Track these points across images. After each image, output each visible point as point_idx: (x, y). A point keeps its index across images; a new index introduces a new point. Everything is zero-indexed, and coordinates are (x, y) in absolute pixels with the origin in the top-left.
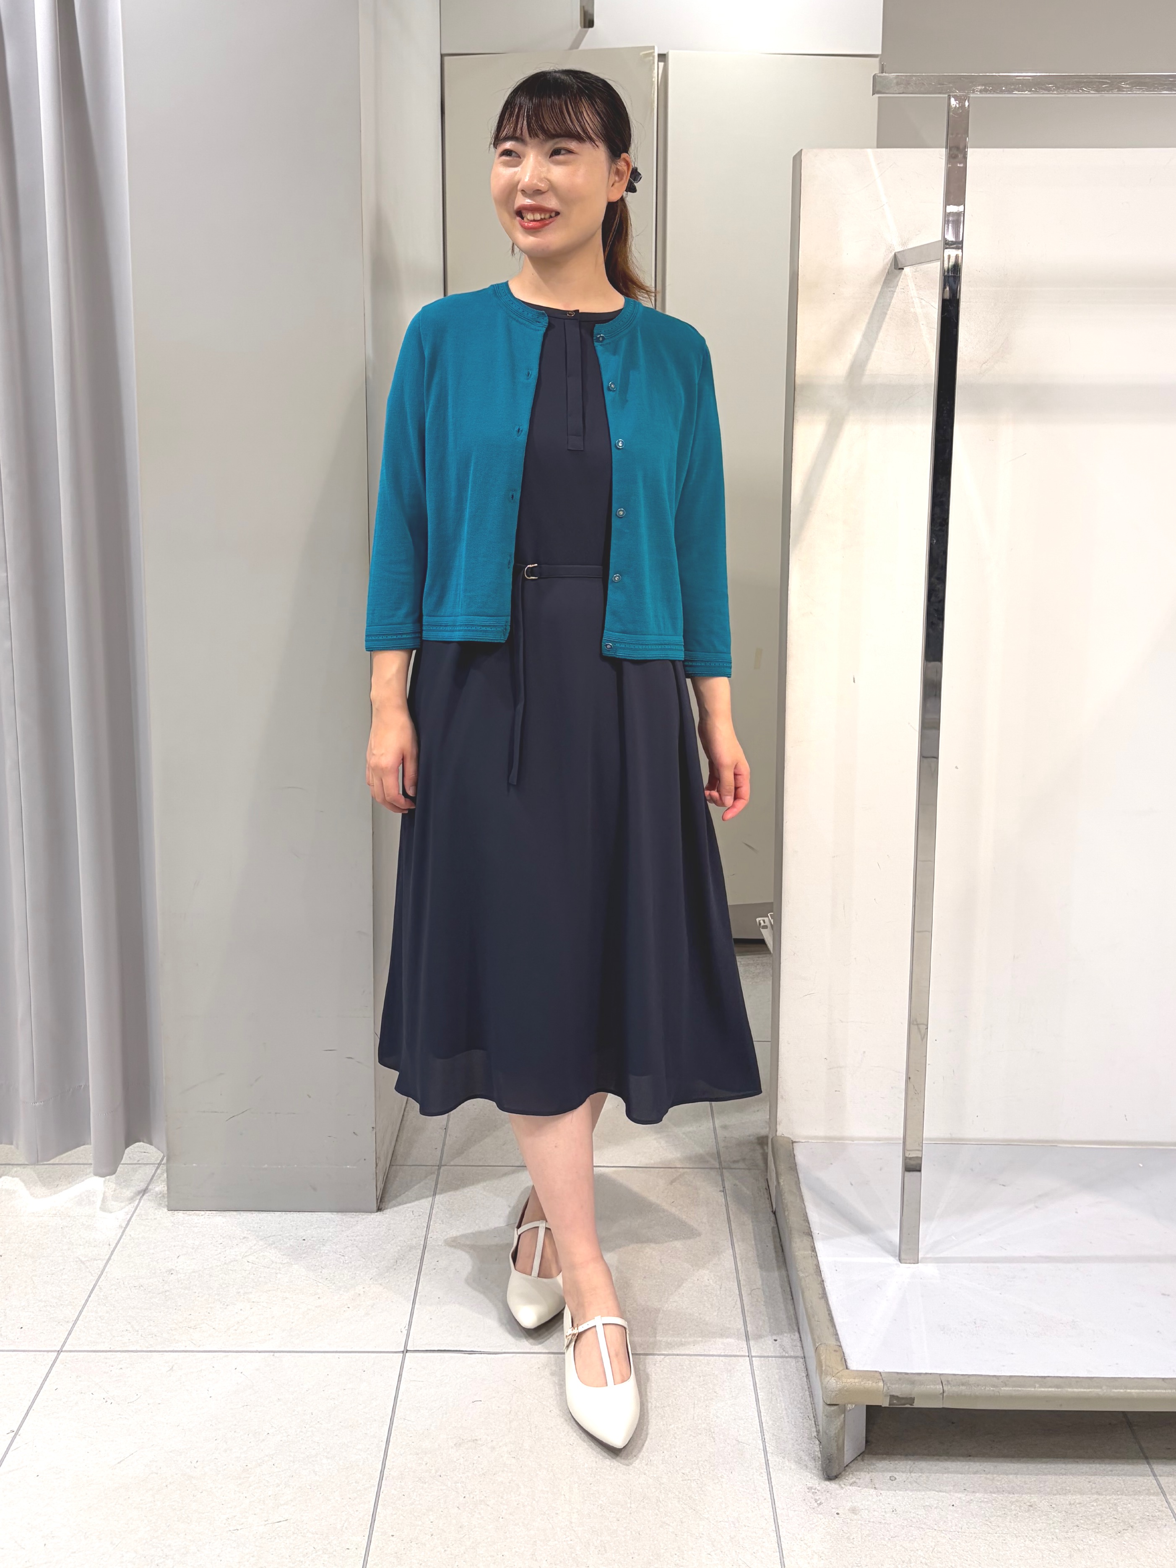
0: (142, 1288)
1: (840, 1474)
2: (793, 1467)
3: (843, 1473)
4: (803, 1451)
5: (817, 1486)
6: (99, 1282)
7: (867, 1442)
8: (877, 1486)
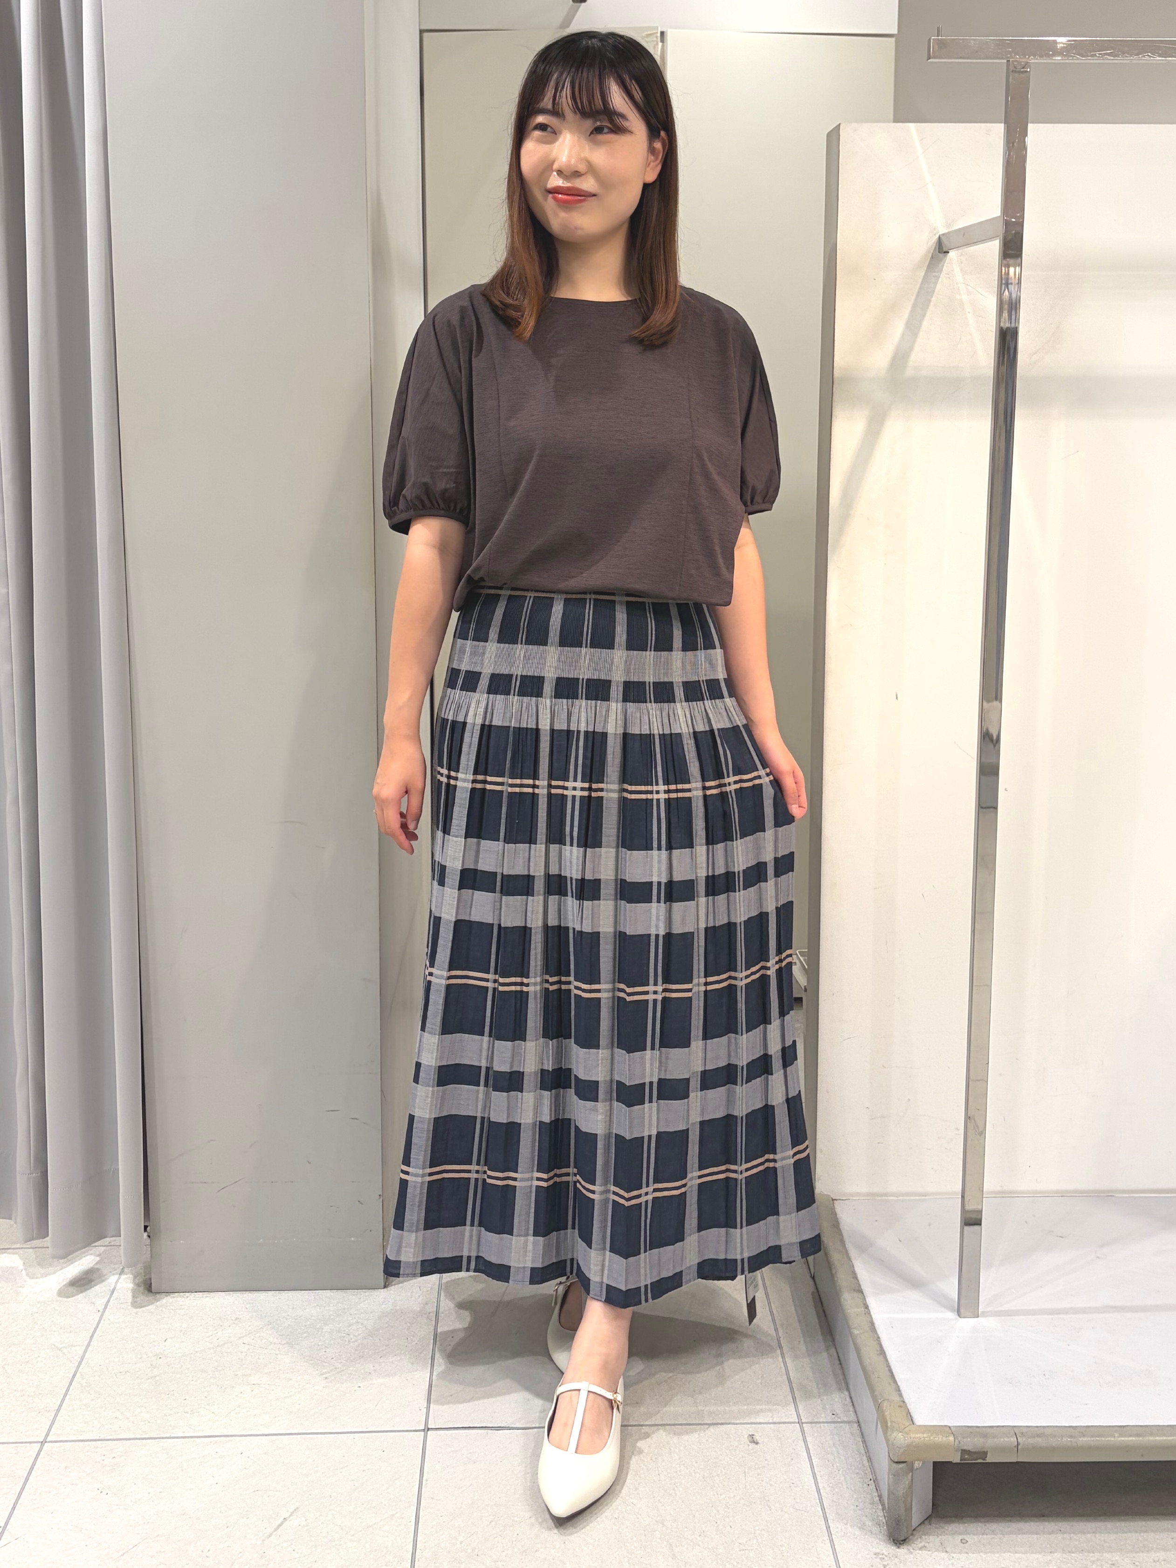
0: (128, 1374)
1: (907, 1538)
2: (857, 1532)
3: (911, 1537)
4: (866, 1516)
5: (884, 1551)
6: (80, 1369)
7: (933, 1505)
8: (947, 1550)
